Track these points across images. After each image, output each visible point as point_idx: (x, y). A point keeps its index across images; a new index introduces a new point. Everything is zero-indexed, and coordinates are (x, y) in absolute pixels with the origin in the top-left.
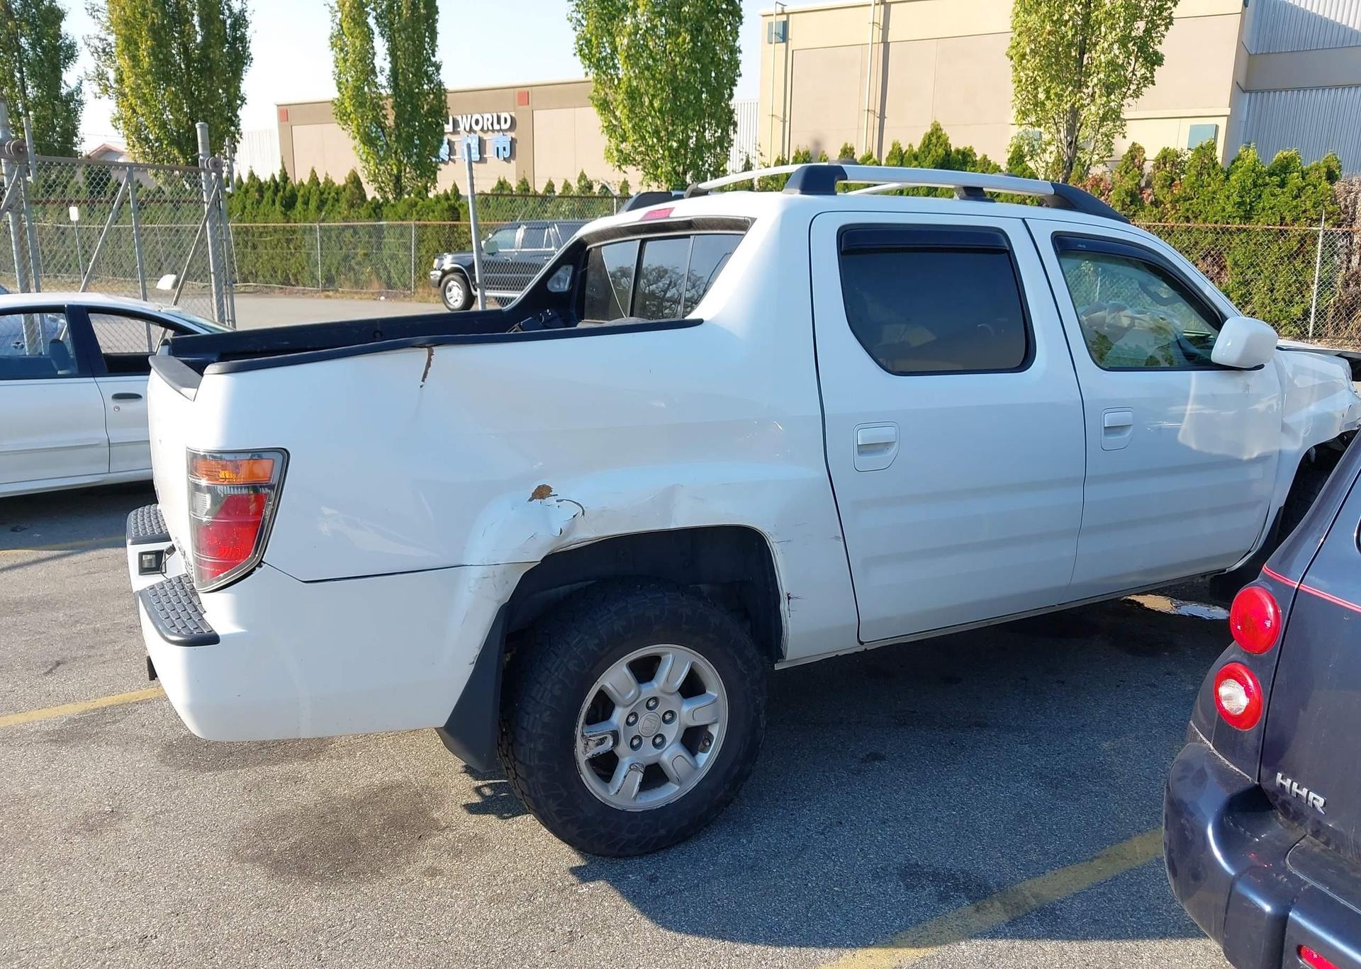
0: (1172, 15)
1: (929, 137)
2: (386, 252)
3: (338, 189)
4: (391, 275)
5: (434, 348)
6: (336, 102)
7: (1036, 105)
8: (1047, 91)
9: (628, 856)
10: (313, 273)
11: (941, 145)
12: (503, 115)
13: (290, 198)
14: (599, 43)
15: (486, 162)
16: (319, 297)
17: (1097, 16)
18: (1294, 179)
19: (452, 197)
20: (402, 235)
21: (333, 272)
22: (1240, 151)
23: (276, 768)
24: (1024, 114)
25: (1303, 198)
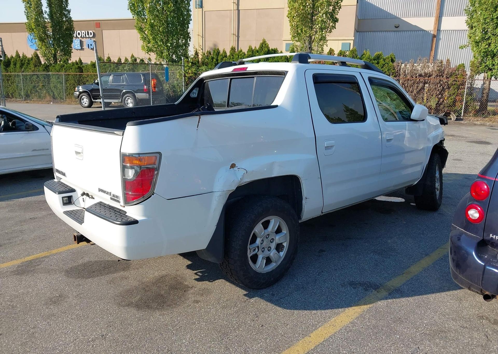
0: (341, 5)
1: (262, 44)
2: (52, 85)
3: (29, 59)
4: (55, 94)
5: (201, 116)
6: (27, 24)
7: (298, 34)
8: (302, 30)
9: (262, 289)
10: (20, 93)
11: (266, 47)
12: (90, 32)
13: (7, 62)
14: (137, 6)
15: (84, 50)
16: (23, 103)
17: (317, 4)
18: (381, 61)
19: (79, 63)
20: (58, 78)
21: (29, 92)
22: (364, 52)
23: (115, 275)
24: (294, 37)
25: (384, 68)
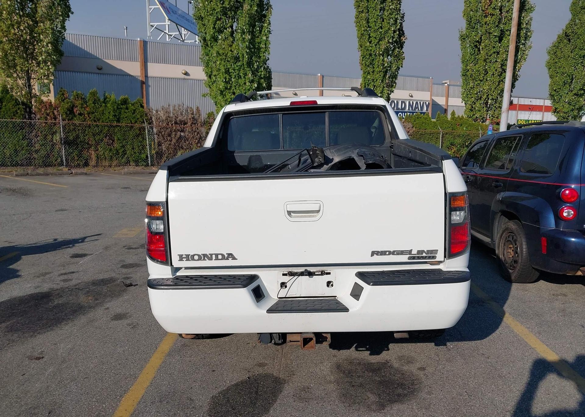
25: (136, 114)
